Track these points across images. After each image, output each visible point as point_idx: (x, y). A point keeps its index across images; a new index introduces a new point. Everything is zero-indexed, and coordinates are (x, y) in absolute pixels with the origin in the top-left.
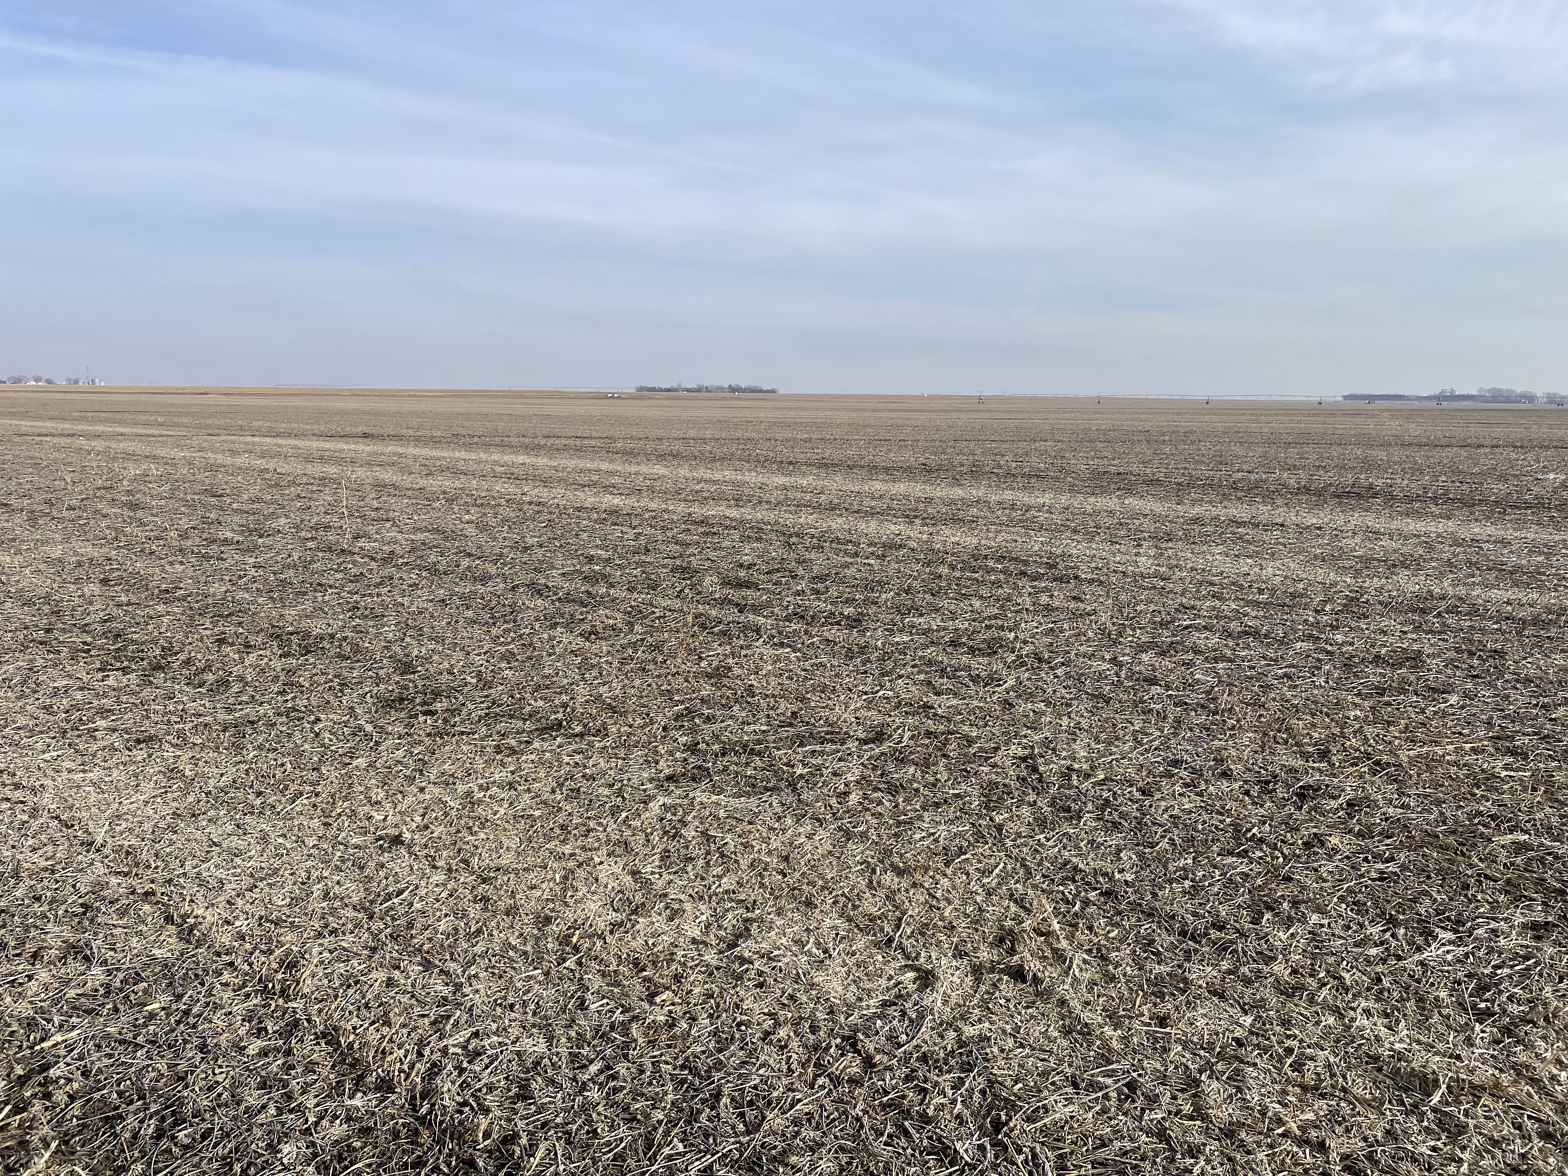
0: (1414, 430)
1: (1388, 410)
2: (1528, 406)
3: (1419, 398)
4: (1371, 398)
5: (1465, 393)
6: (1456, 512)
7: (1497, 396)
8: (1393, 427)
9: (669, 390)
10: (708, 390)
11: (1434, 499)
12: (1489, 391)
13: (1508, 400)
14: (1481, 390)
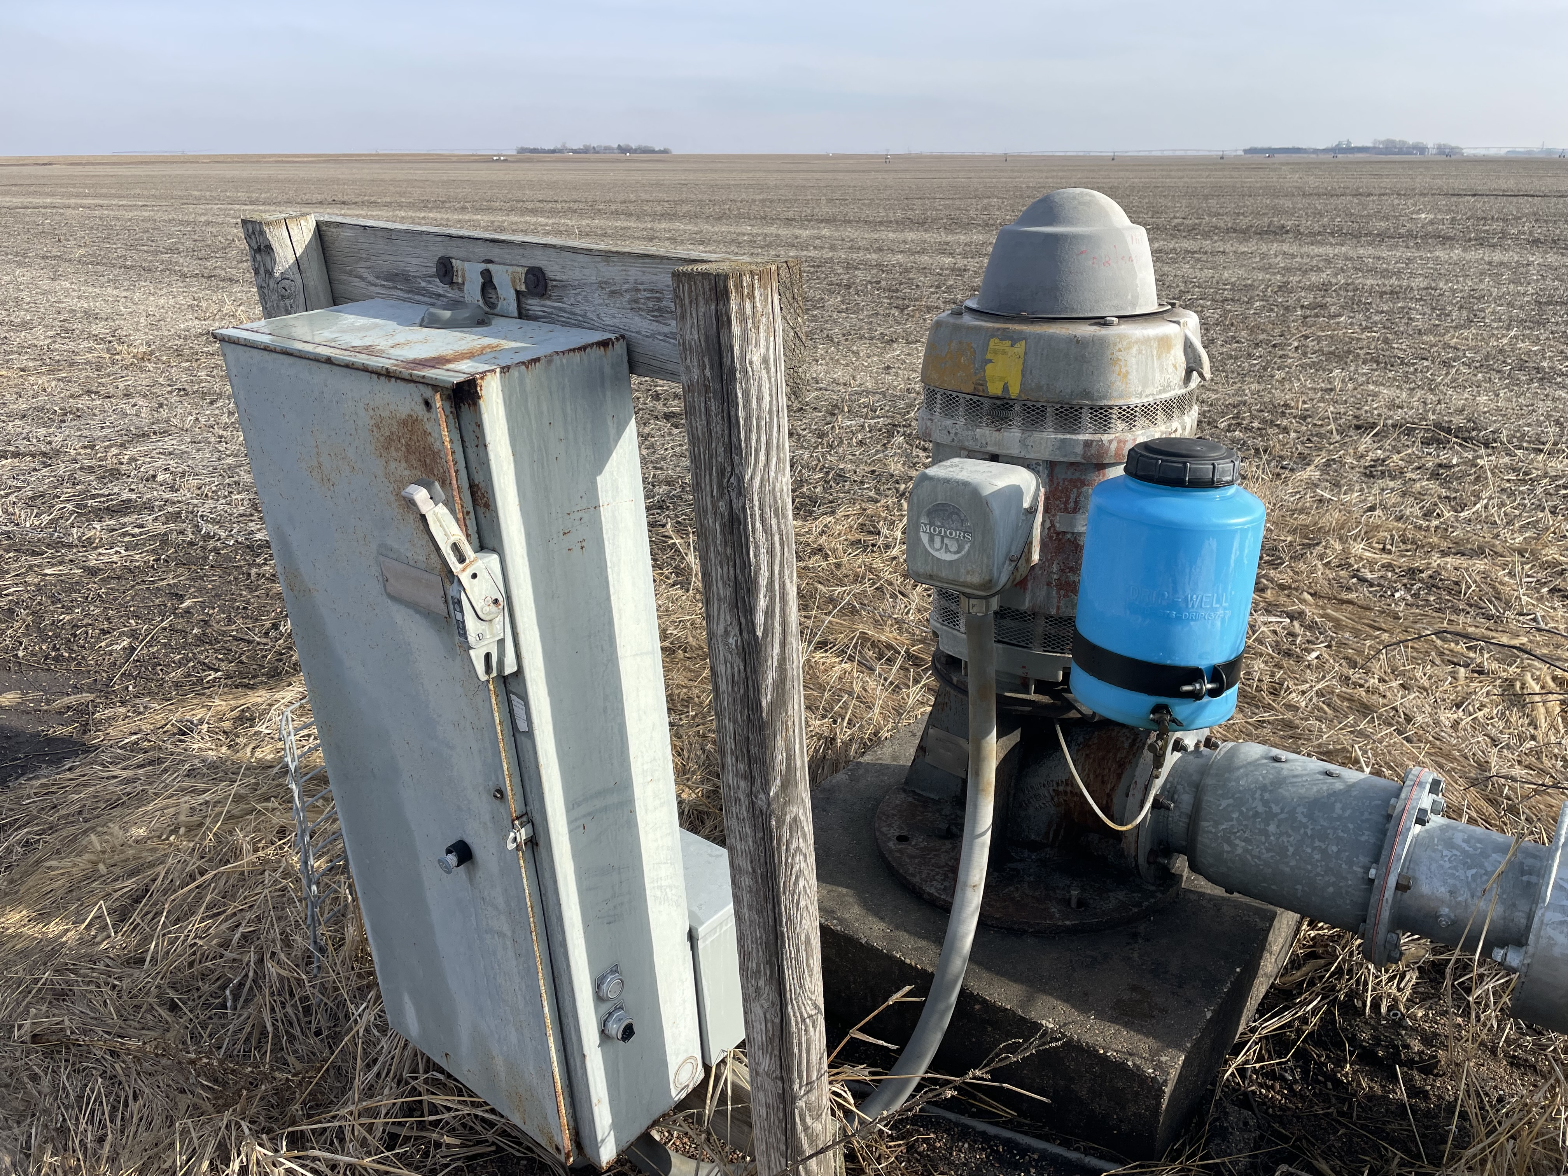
0: (1312, 182)
1: (1288, 164)
2: (1418, 157)
3: (1316, 151)
4: (1272, 151)
5: (1360, 144)
7: (1391, 148)
8: (1293, 179)
9: (553, 151)
10: (595, 151)
11: (1332, 234)
12: (1383, 142)
13: (1400, 152)
14: (1375, 141)
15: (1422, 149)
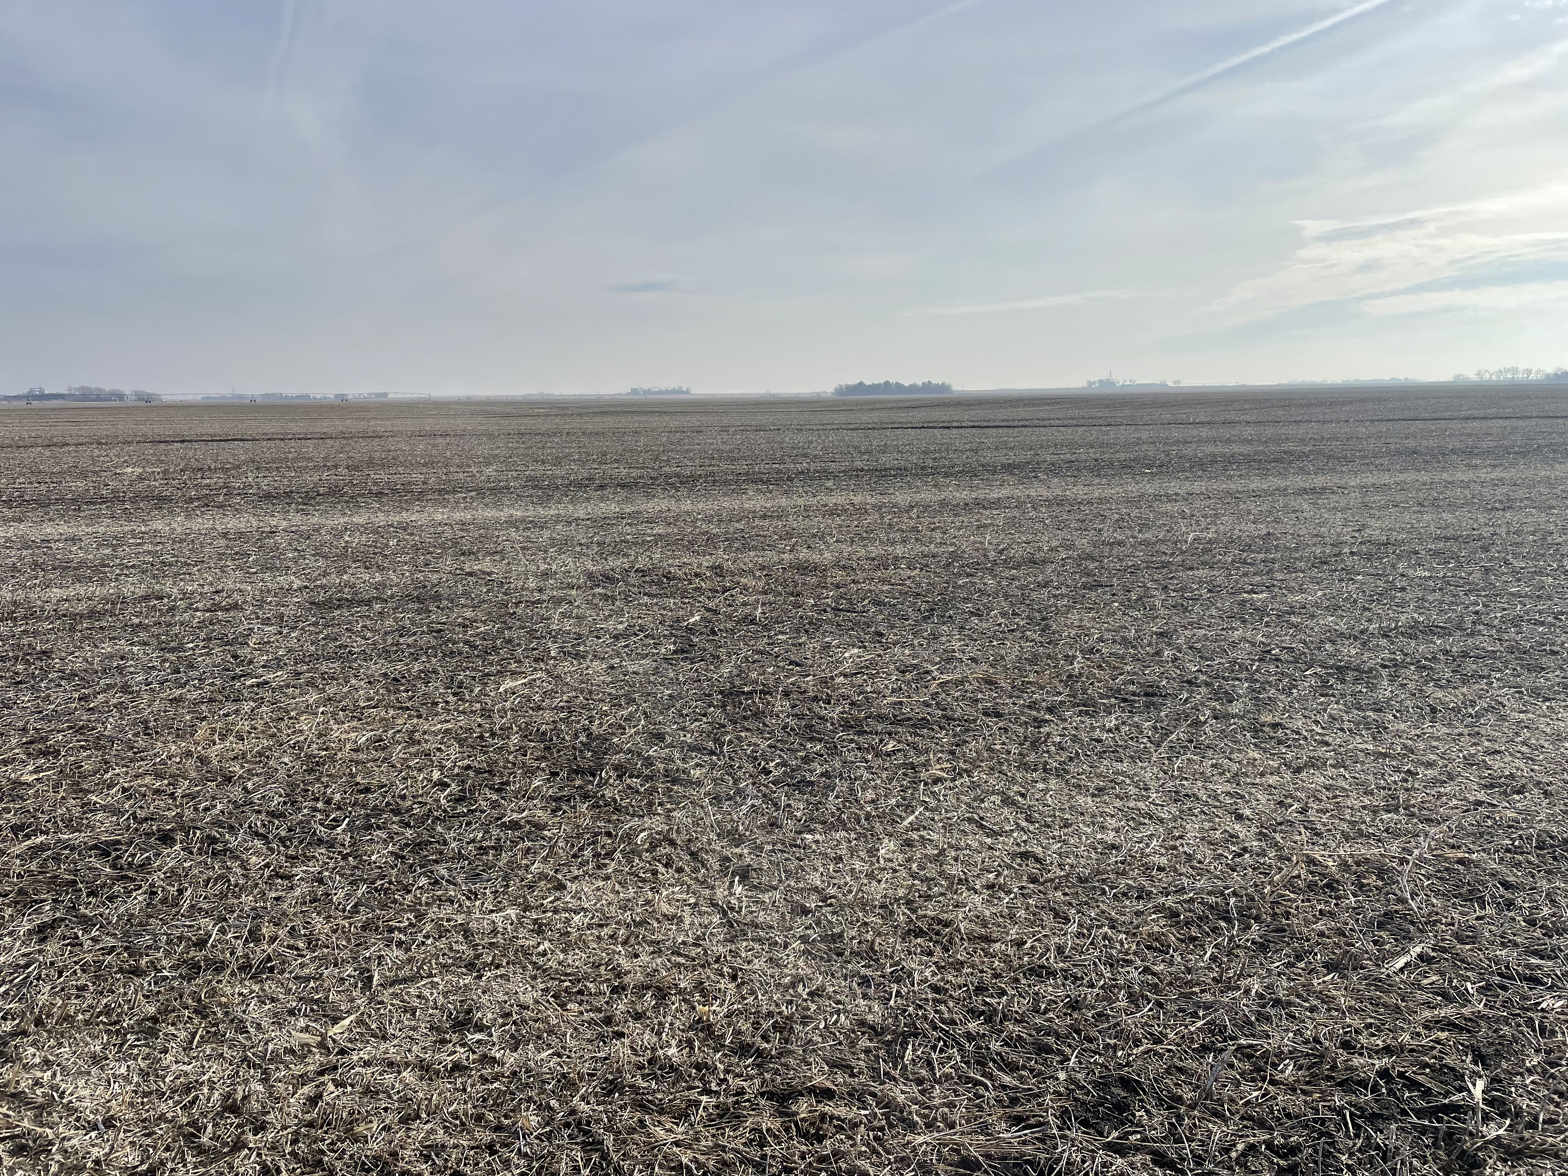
2: (119, 404)
5: (54, 391)
6: (30, 514)
7: (86, 395)
12: (78, 389)
13: (98, 398)
14: (69, 388)
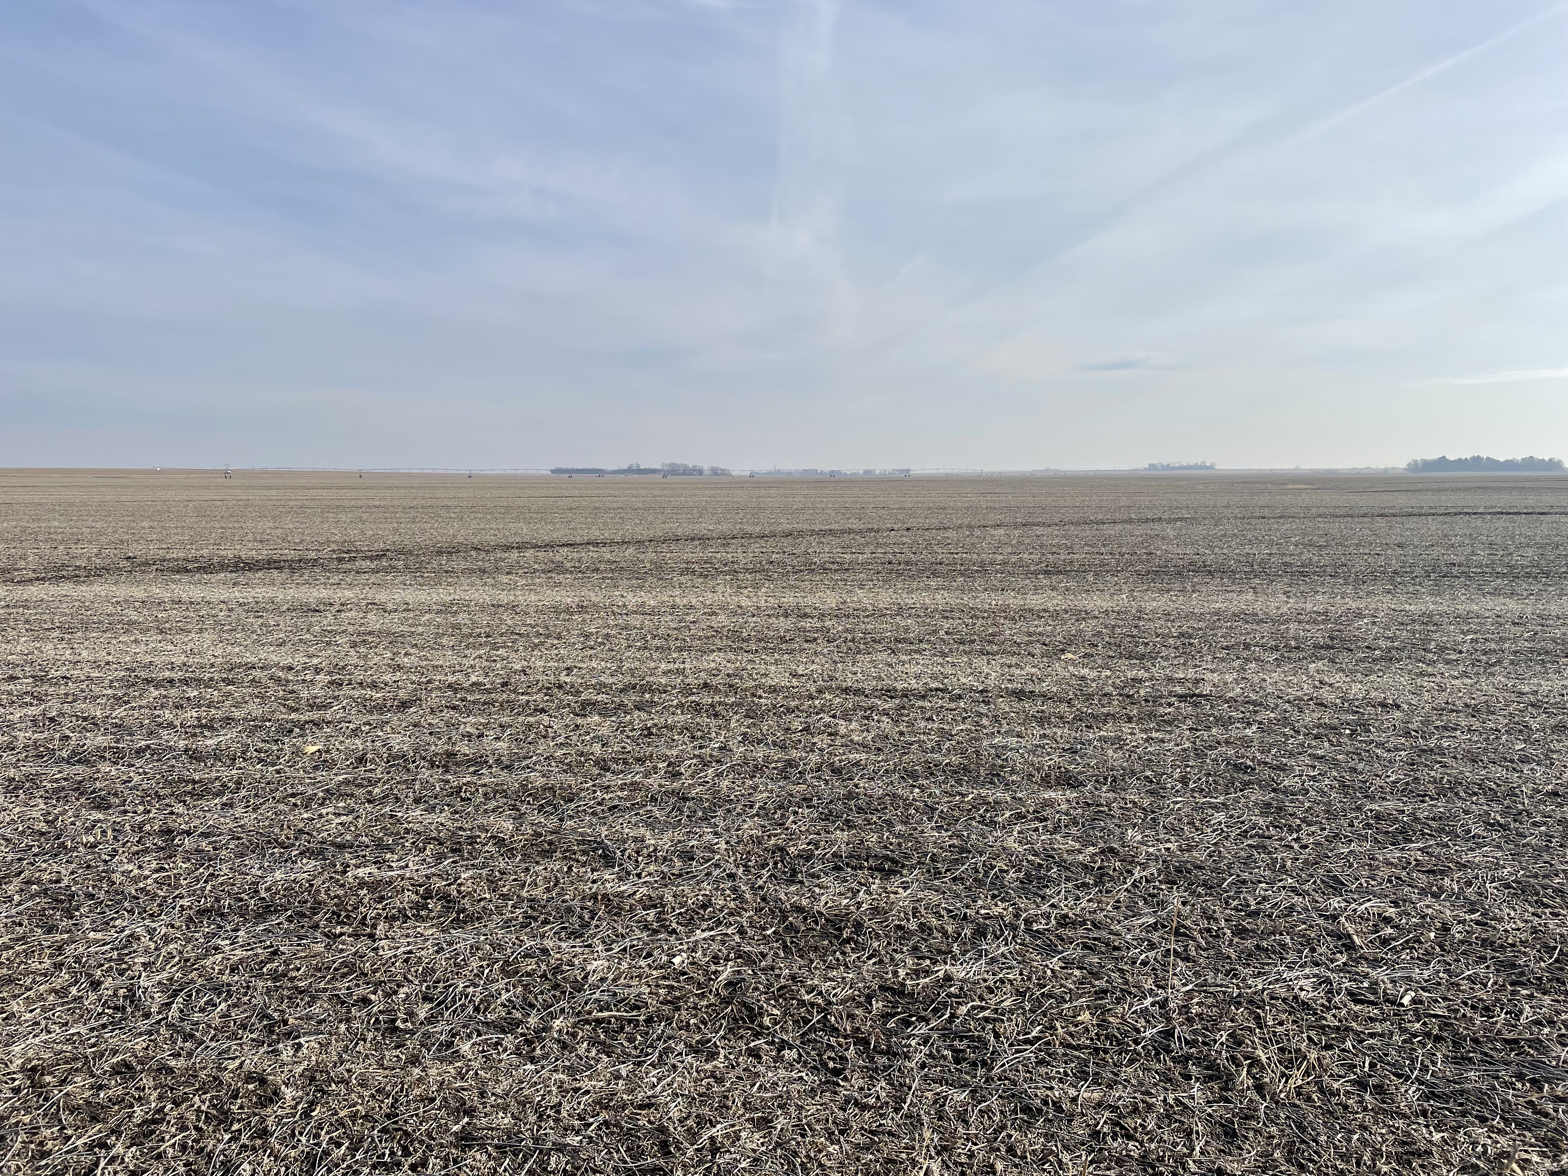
15: (700, 472)
